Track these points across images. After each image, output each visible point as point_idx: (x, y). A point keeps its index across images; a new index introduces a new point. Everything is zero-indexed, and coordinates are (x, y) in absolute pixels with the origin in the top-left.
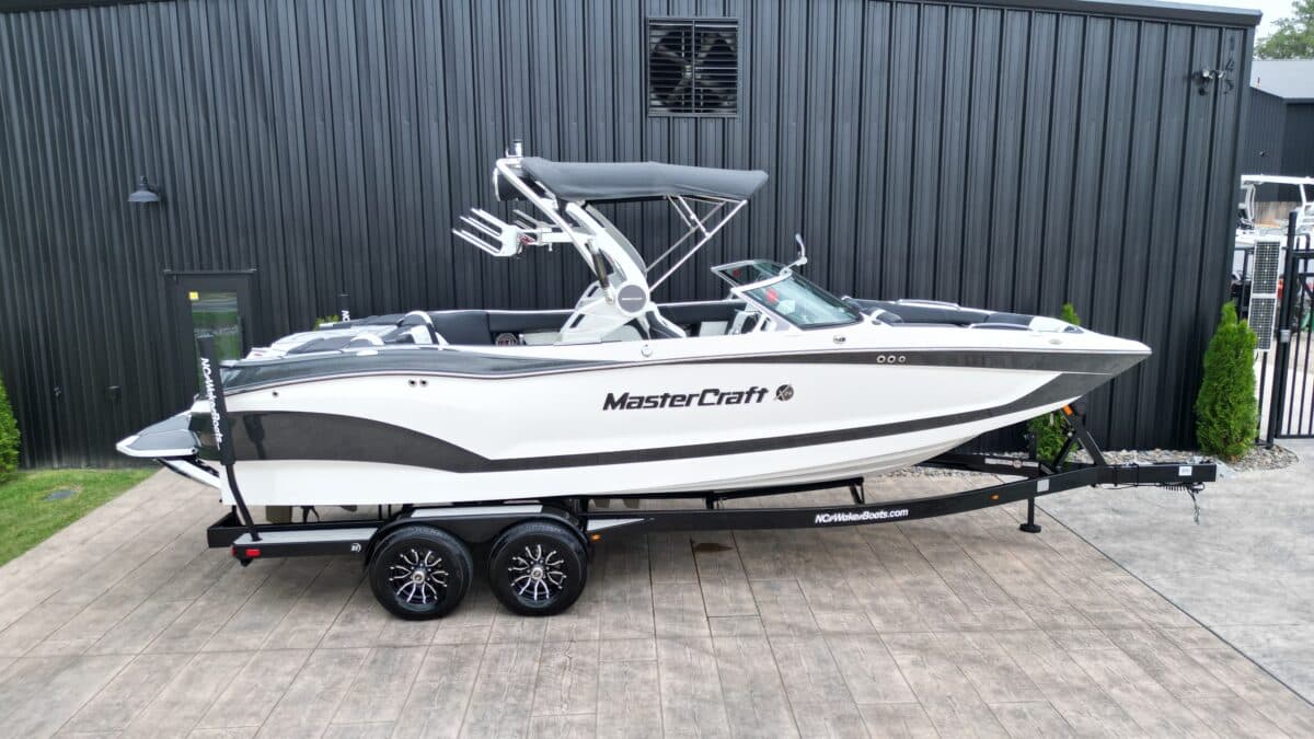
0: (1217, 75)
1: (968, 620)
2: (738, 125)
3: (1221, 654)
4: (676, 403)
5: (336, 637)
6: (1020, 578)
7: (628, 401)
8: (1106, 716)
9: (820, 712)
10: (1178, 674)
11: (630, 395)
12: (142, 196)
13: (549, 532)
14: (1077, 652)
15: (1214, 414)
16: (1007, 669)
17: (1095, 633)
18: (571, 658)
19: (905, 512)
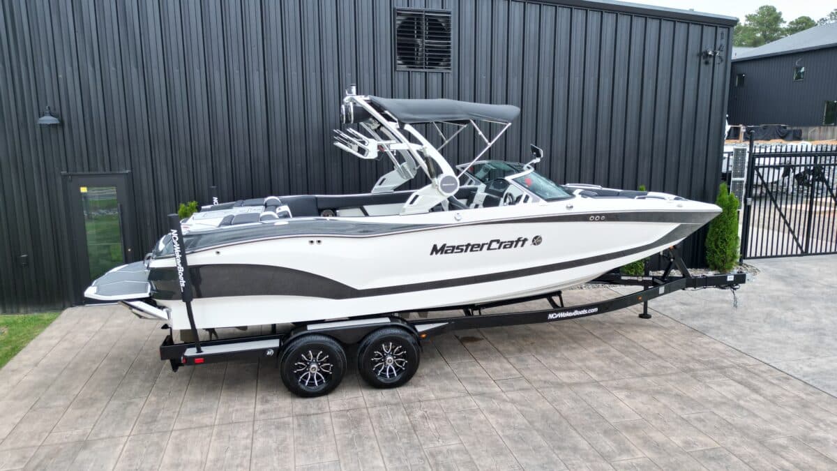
0: (715, 53)
1: (643, 370)
2: (451, 77)
3: (783, 377)
4: (474, 249)
5: (263, 412)
6: (655, 344)
7: (446, 249)
8: (745, 416)
9: (593, 430)
10: (769, 391)
11: (447, 245)
12: (48, 120)
13: (394, 334)
14: (709, 383)
15: (717, 246)
16: (677, 395)
17: (713, 372)
18: (426, 412)
19: (596, 310)
